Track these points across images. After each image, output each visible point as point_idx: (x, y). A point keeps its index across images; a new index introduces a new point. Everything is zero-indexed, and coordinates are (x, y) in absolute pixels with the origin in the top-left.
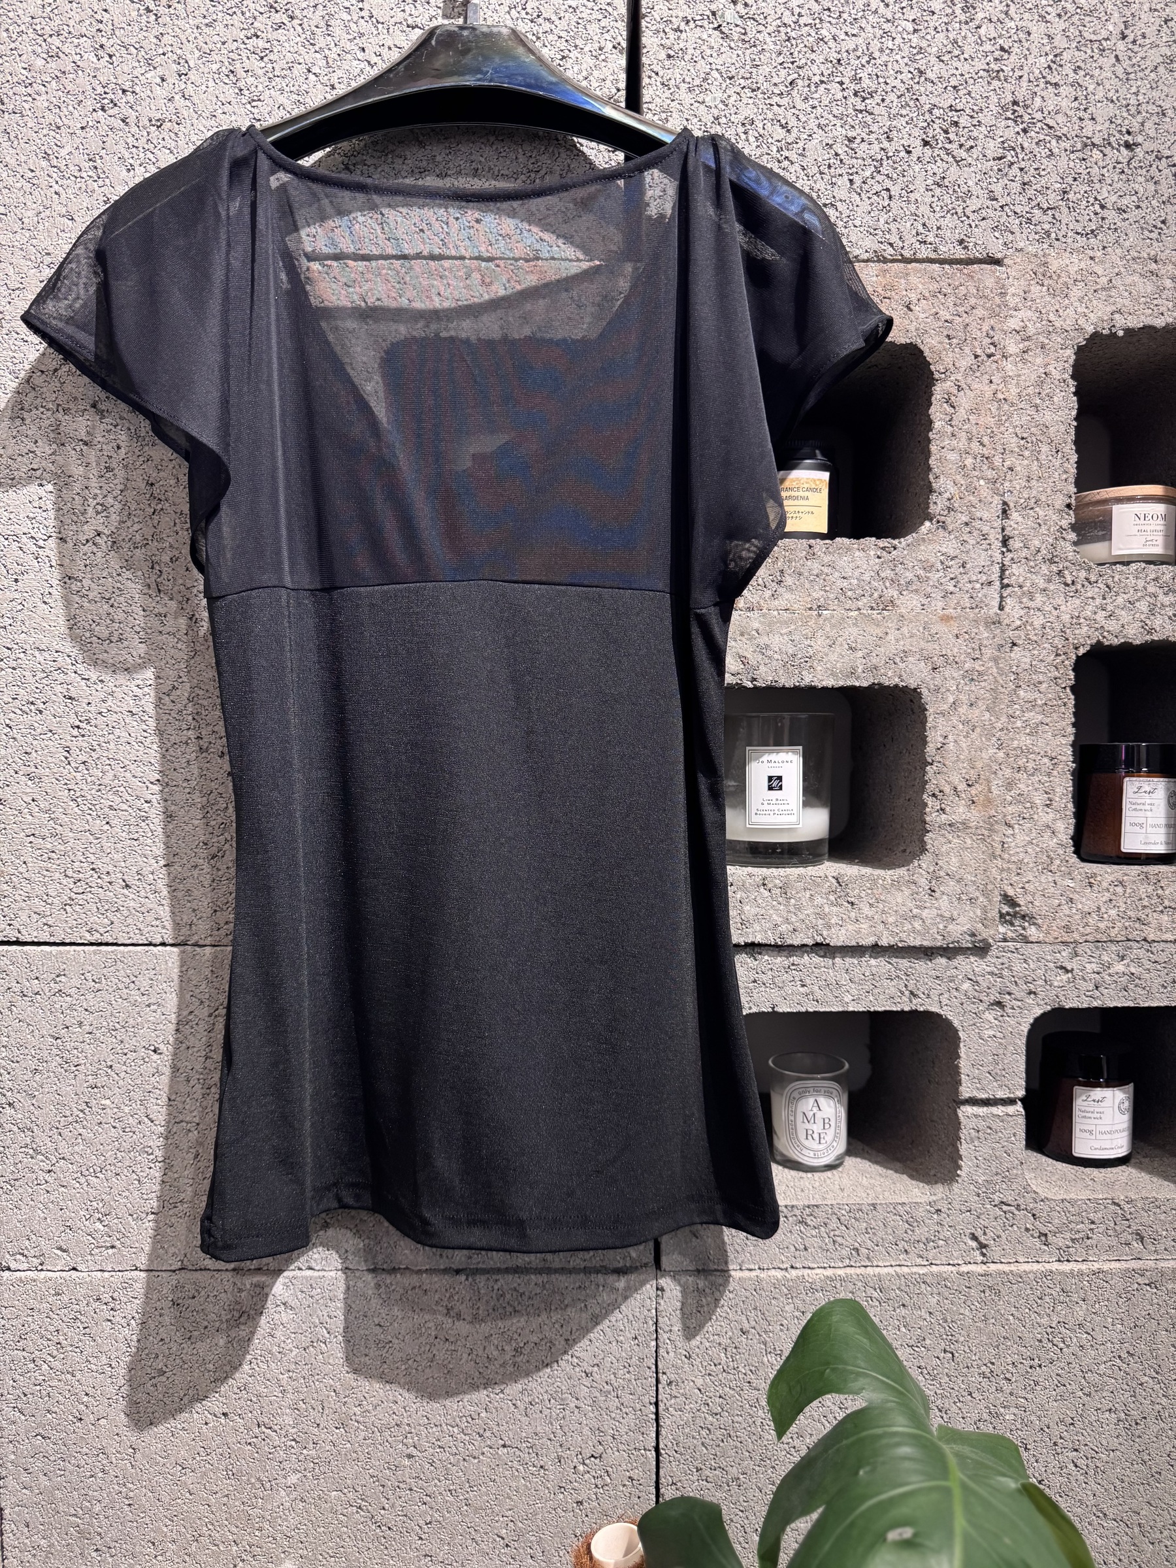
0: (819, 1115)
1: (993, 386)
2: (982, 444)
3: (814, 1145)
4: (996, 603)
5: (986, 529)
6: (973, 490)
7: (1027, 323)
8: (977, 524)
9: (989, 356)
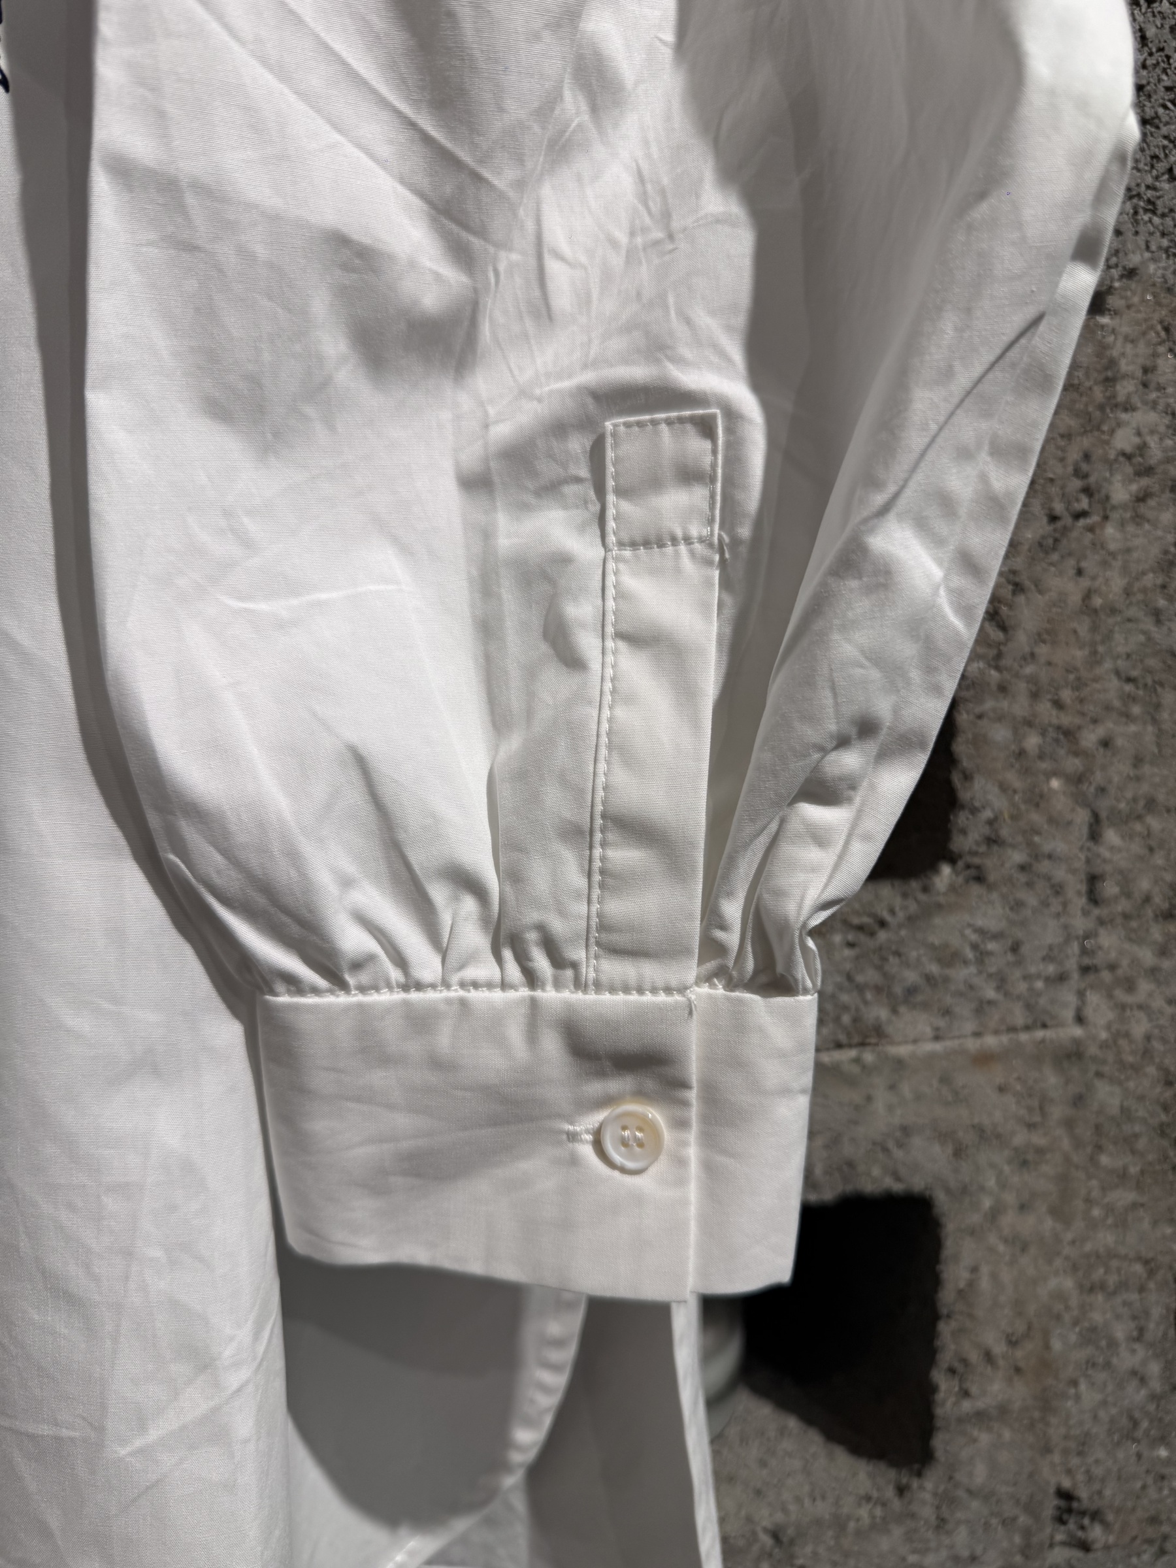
1: (1085, 583)
2: (1058, 705)
4: (1069, 1014)
5: (1060, 874)
6: (1037, 799)
7: (1148, 439)
8: (1044, 866)
9: (1080, 515)
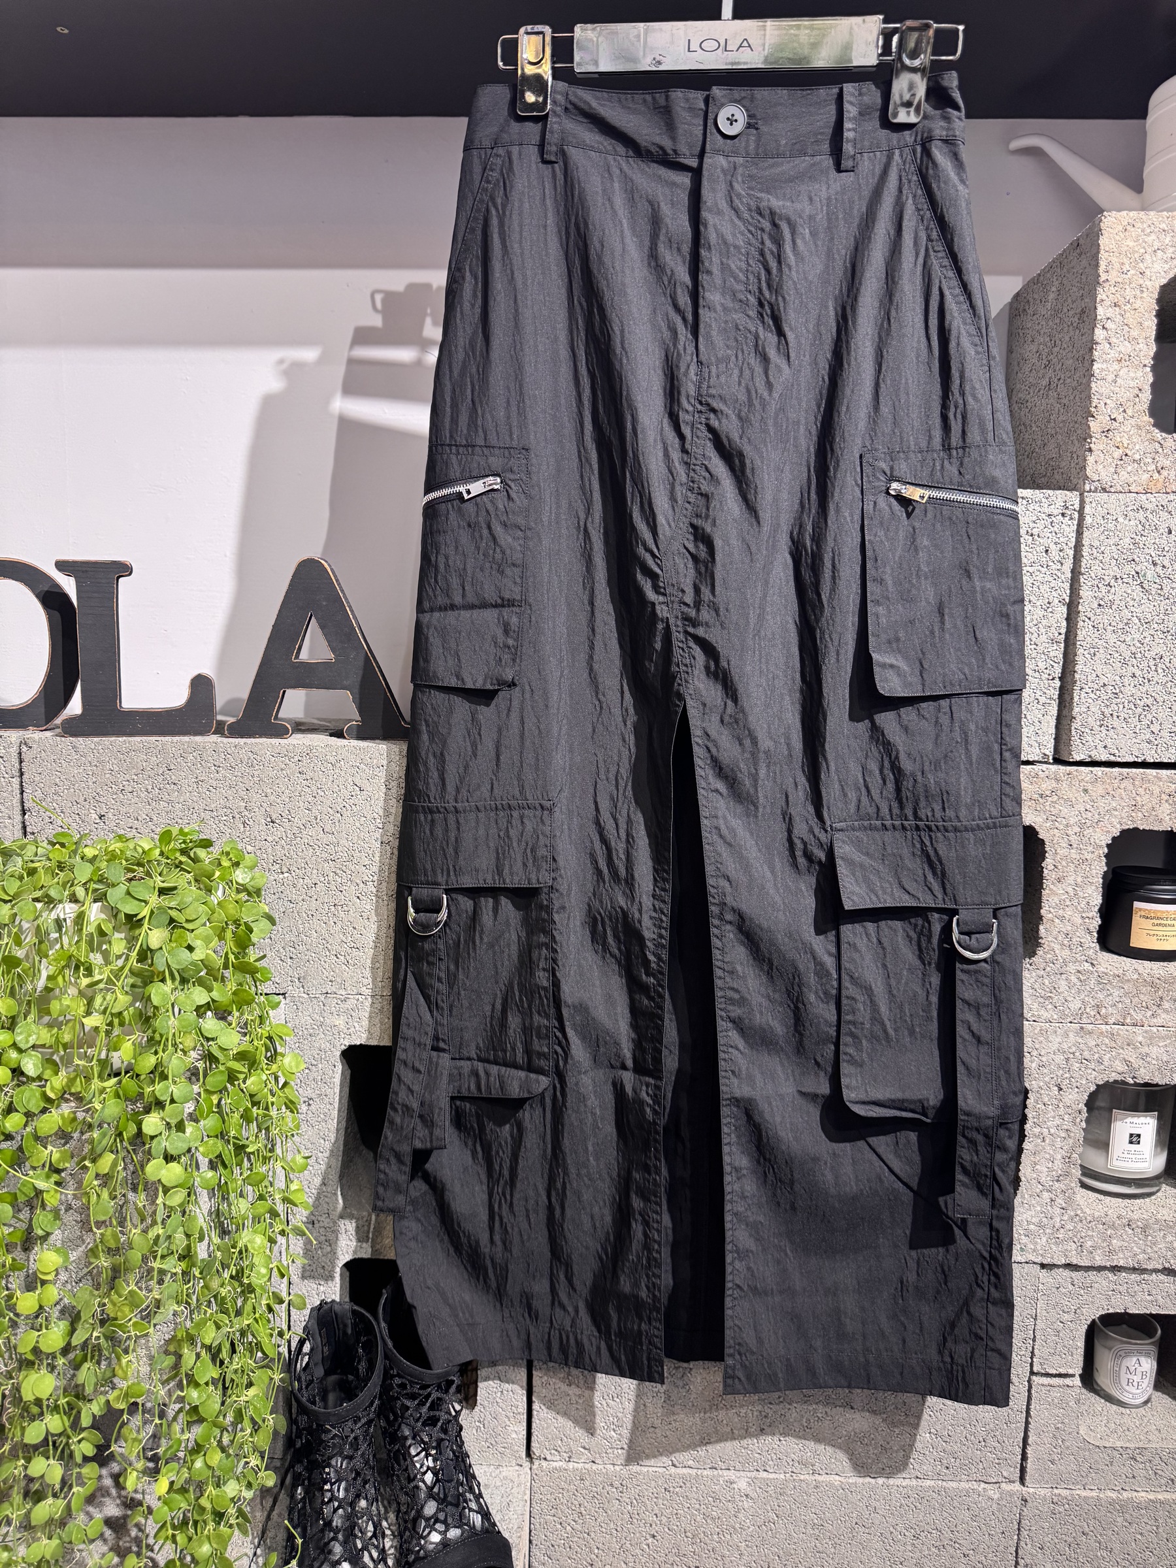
0: (1140, 1369)
3: (1134, 1390)
